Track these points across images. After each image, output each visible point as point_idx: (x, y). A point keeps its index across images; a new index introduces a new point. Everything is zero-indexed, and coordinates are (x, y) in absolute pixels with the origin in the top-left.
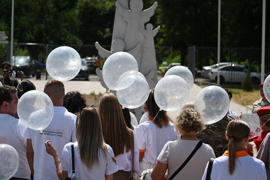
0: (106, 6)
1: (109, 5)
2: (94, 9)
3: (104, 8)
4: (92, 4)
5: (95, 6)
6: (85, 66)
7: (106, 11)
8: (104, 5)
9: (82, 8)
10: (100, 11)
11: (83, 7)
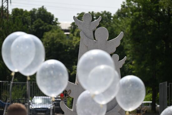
0: (73, 42)
1: (76, 40)
2: (61, 45)
3: (71, 43)
4: (58, 40)
5: (61, 42)
6: (51, 105)
7: (73, 47)
8: (71, 41)
9: (48, 45)
10: (67, 47)
11: (48, 43)
